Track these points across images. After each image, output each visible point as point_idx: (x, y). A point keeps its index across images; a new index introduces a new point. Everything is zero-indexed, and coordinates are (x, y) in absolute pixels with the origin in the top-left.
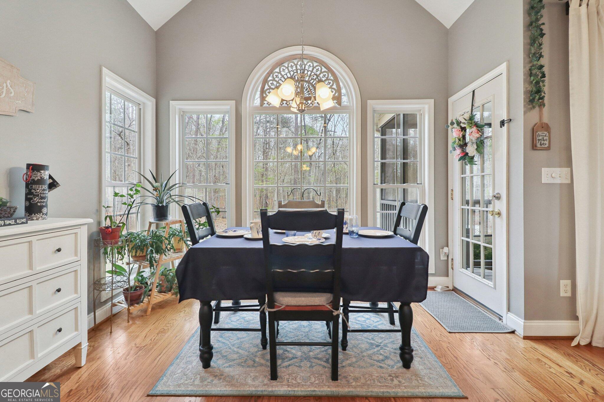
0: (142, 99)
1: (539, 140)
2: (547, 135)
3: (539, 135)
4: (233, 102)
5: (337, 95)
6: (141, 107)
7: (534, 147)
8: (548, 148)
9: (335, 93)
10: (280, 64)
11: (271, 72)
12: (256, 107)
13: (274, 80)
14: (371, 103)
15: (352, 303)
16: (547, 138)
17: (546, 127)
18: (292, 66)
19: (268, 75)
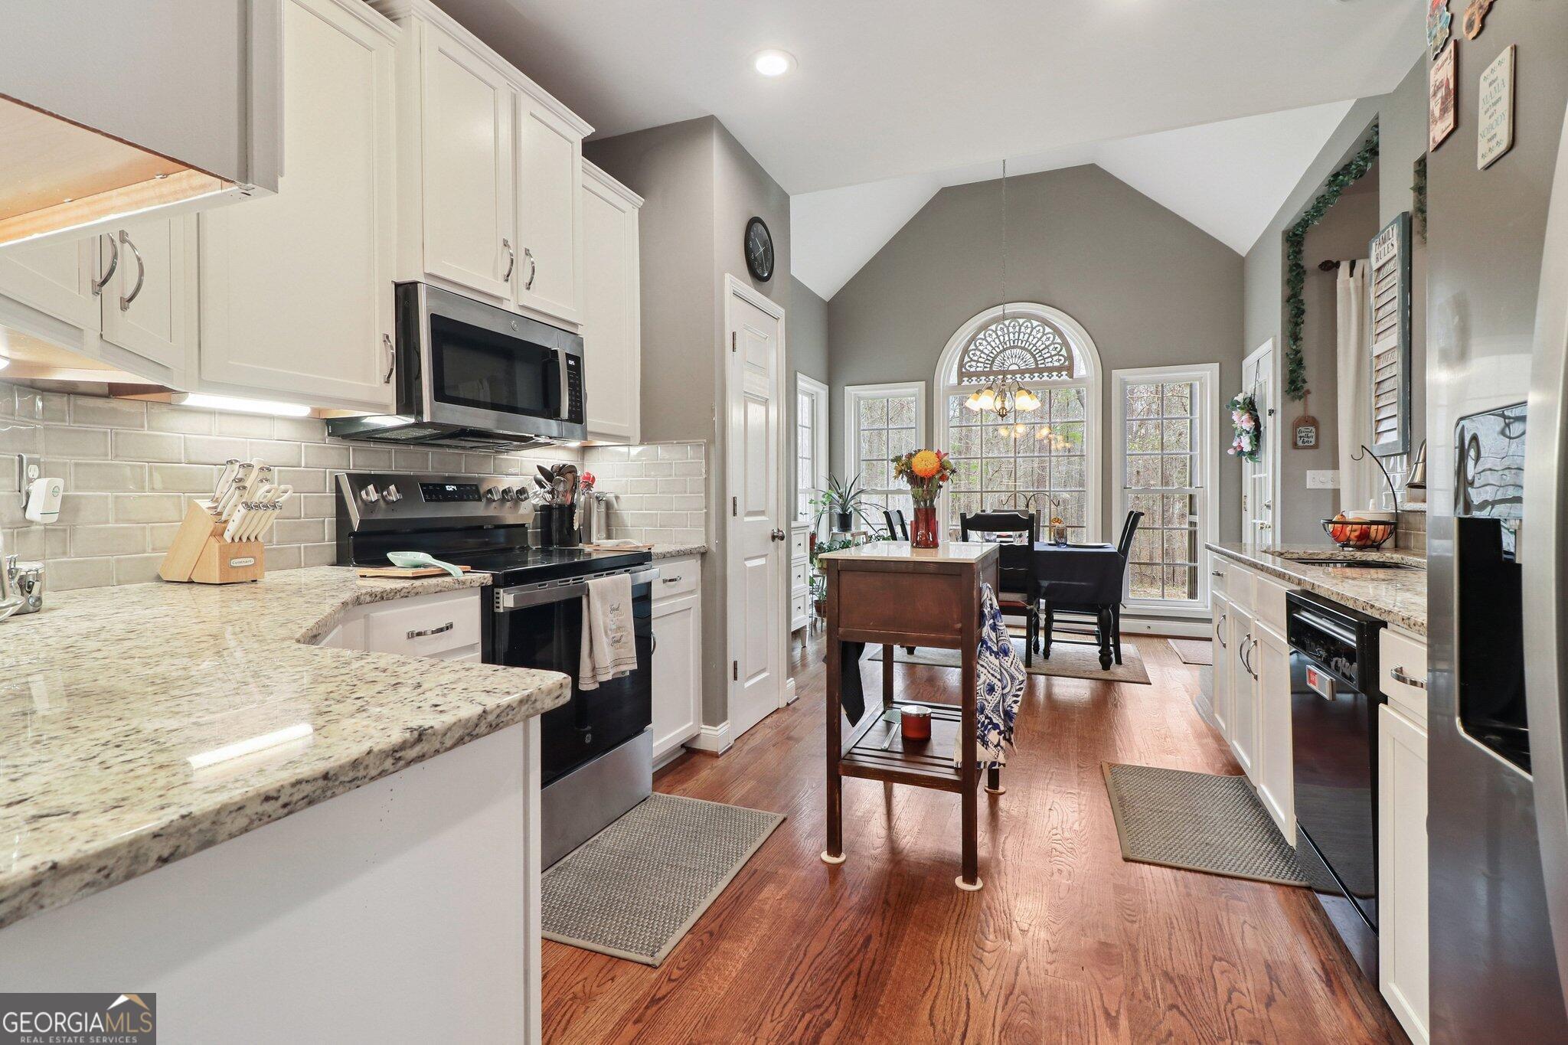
0: (815, 389)
1: (1301, 437)
2: (1314, 430)
3: (1300, 432)
4: (923, 383)
5: (1067, 363)
6: (814, 398)
7: (1295, 445)
8: (1316, 446)
9: (1065, 362)
10: (984, 327)
11: (973, 339)
12: (953, 388)
13: (977, 349)
14: (1117, 374)
15: (1056, 617)
16: (1313, 434)
17: (1312, 422)
18: (1002, 329)
19: (969, 343)
